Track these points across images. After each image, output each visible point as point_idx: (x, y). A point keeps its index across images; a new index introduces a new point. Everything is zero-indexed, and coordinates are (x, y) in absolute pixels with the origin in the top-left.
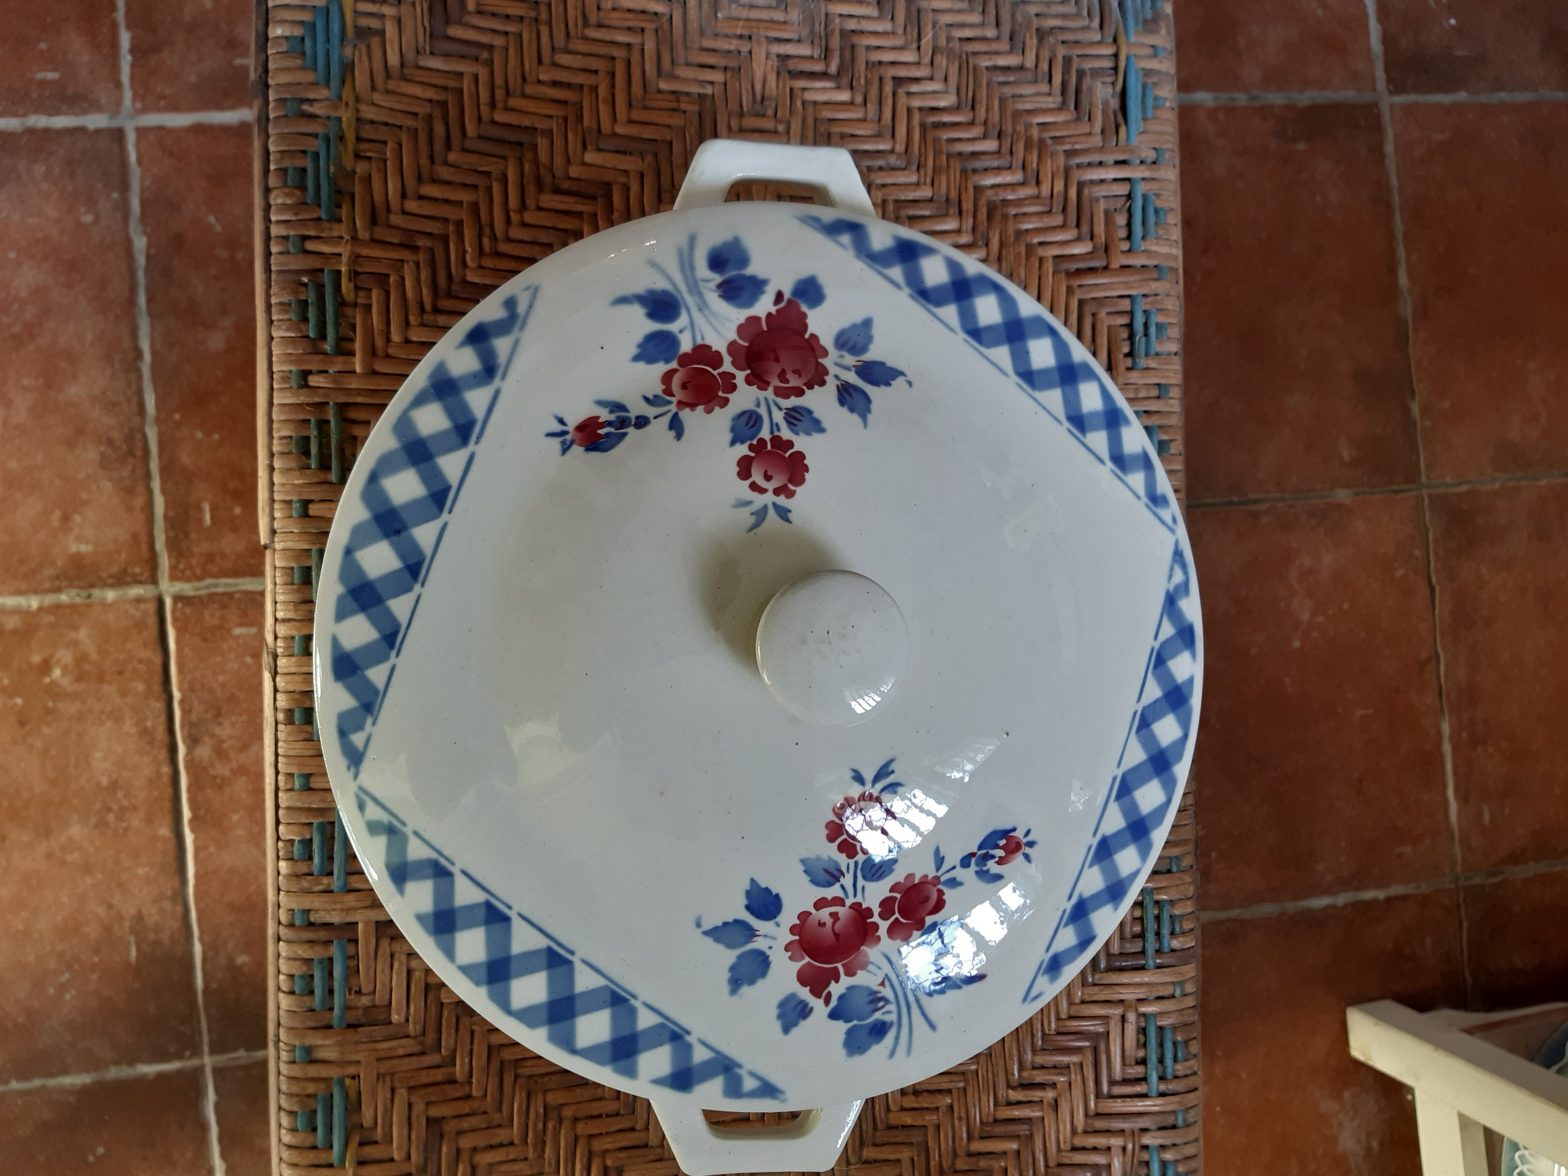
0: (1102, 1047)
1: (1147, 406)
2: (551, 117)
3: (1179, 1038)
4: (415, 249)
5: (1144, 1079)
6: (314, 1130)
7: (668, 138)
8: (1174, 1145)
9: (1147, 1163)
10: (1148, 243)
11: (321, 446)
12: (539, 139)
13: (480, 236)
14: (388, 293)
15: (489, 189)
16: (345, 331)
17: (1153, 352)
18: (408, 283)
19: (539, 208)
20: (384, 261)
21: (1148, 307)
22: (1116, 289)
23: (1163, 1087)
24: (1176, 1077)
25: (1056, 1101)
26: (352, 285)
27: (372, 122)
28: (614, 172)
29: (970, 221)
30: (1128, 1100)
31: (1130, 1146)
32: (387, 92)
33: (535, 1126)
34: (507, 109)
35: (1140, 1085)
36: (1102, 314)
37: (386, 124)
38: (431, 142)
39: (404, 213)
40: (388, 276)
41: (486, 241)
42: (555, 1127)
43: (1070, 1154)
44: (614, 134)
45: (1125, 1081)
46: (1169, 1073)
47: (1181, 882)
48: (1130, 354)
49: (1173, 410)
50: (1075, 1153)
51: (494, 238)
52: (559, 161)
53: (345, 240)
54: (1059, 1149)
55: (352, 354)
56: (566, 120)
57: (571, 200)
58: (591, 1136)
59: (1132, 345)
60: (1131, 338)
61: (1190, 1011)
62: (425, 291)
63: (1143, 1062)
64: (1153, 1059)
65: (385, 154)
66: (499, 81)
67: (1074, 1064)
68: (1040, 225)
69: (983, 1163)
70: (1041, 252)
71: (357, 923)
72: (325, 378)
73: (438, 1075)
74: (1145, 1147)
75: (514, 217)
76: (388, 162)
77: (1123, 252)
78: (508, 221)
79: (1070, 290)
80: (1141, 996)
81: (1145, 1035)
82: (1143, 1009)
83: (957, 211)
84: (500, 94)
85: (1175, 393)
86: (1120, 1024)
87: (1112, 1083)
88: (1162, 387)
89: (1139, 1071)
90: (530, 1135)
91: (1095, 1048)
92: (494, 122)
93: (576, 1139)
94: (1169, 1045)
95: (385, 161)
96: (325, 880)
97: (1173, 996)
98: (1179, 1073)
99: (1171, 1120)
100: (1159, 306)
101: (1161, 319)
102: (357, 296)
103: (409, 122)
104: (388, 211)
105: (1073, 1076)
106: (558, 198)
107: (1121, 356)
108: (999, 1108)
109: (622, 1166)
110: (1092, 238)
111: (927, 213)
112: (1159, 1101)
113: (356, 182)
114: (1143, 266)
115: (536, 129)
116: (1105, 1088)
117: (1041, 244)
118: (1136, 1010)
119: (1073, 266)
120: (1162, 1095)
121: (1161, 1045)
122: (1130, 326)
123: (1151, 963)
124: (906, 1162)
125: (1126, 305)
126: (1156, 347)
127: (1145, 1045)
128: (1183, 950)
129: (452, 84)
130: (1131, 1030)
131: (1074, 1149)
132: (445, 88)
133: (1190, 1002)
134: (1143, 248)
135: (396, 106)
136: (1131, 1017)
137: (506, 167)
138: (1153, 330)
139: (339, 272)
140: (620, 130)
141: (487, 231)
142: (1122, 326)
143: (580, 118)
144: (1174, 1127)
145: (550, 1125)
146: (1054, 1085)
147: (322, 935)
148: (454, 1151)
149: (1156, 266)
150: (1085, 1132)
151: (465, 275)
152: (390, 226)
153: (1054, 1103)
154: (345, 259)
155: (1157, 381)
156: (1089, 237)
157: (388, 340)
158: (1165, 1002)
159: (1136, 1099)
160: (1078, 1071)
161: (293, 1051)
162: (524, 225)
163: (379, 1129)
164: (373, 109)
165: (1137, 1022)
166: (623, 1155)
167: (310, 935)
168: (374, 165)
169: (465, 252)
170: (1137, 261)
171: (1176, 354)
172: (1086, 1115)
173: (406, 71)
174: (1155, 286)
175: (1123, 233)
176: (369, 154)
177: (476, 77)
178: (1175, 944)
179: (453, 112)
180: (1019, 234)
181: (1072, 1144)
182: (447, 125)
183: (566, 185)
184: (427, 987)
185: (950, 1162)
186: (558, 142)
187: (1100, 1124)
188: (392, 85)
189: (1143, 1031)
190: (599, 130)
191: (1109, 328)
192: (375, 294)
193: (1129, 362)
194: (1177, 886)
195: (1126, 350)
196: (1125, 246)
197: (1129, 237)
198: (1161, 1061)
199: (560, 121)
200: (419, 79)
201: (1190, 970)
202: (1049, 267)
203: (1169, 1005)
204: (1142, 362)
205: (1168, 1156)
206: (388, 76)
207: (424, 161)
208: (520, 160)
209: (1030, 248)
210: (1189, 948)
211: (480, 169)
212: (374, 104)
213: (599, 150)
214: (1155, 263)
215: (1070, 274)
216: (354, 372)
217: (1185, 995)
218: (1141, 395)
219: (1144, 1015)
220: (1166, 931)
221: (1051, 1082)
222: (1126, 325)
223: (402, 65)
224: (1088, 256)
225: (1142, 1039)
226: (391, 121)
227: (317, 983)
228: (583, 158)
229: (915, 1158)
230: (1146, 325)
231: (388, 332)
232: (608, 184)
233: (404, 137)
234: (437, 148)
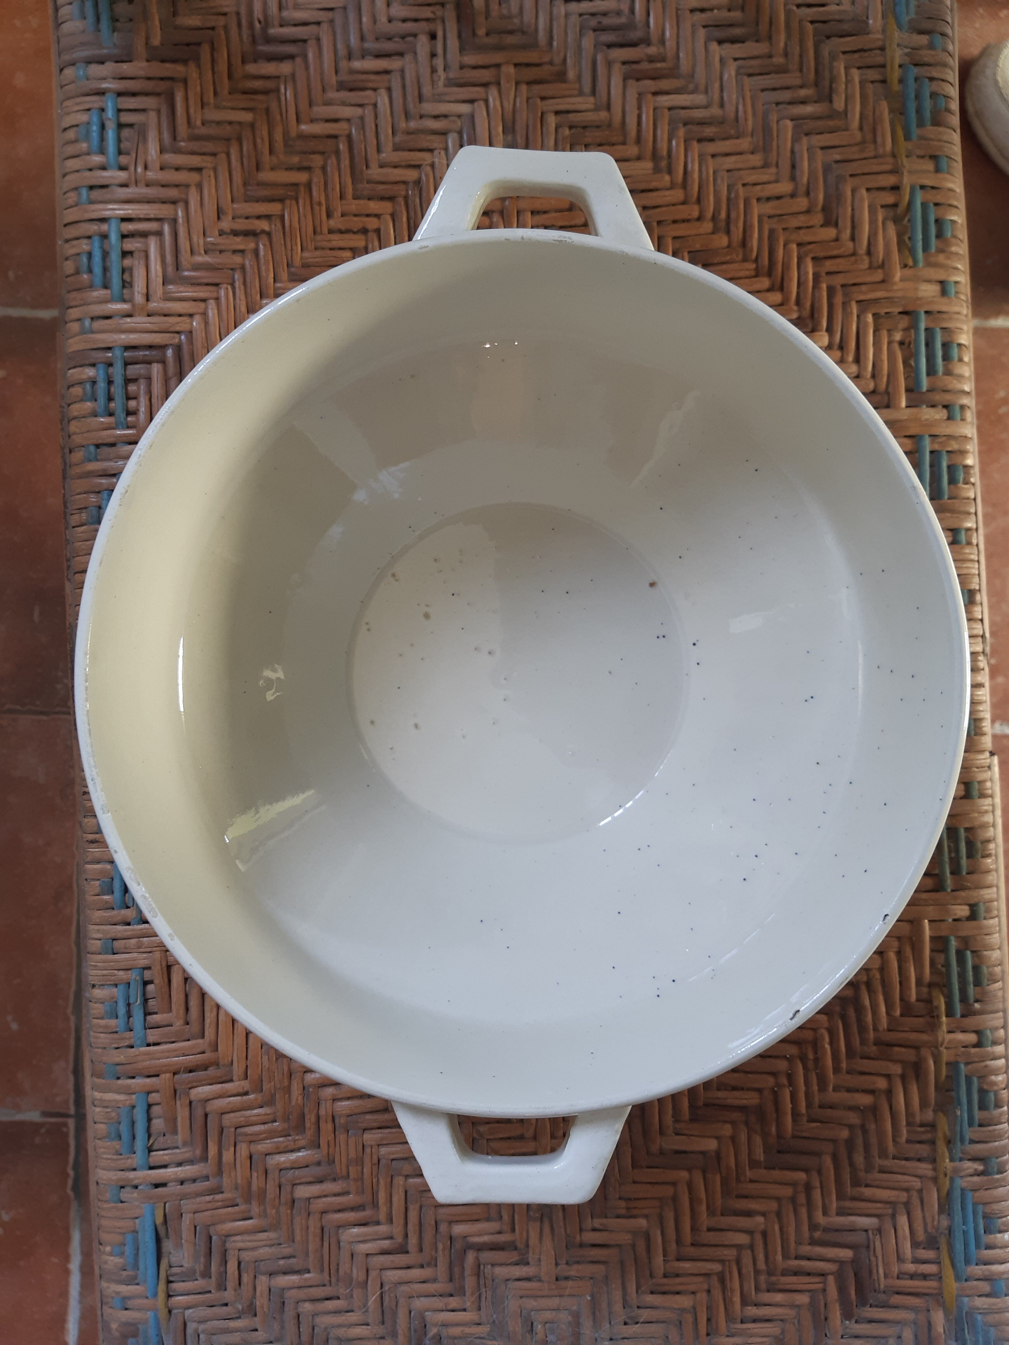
0: (170, 269)
1: (126, 931)
2: (751, 1181)
3: (85, 276)
4: (877, 1043)
5: (124, 236)
6: (937, 221)
7: (636, 1171)
8: (90, 170)
9: (120, 152)
10: (128, 1102)
11: (957, 850)
12: (762, 1159)
13: (816, 1060)
14: (902, 999)
15: (809, 1105)
16: (940, 958)
17: (121, 987)
18: (883, 1009)
19: (760, 1091)
20: (907, 1029)
21: (128, 1034)
22: (163, 1052)
23: (104, 227)
24: (89, 237)
25: (219, 218)
26: (935, 1004)
27: (919, 1160)
28: (687, 1132)
29: (322, 1112)
30: (142, 216)
31: (139, 170)
32: (907, 1190)
33: (738, 214)
34: (794, 1184)
35: (129, 231)
36: (178, 1024)
37: (906, 1159)
38: (867, 1146)
39: (888, 1077)
40: (902, 1015)
41: (811, 1056)
42: (719, 213)
43: (204, 165)
44: (689, 1170)
45: (144, 235)
46: (96, 241)
47: (85, 435)
48: (146, 983)
49: (97, 927)
50: (199, 165)
51: (803, 1058)
52: (743, 1137)
53: (944, 1046)
54: (215, 169)
55: (932, 939)
56: (738, 1180)
57: (729, 1102)
58: (684, 203)
59: (144, 994)
60: (146, 1000)
61: (72, 304)
62: (867, 1002)
63: (125, 254)
64: (115, 256)
65: (908, 1132)
66: (803, 1211)
67: (200, 254)
68: (248, 1113)
69: (295, 160)
70: (245, 1085)
71: (907, 407)
72: (956, 914)
73: (829, 265)
74: (122, 168)
75: (784, 1081)
76: (904, 1123)
77: (157, 1091)
78: (790, 1077)
79: (215, 1048)
80: (128, 320)
81: (123, 281)
82: (125, 306)
83: (337, 1121)
84: (802, 1198)
85: (95, 945)
86: (151, 292)
87: (159, 234)
88: (110, 951)
89: (129, 245)
90: (742, 206)
91: (177, 269)
92: (806, 1170)
93: (699, 201)
94: (97, 269)
95: (909, 1124)
96: (936, 447)
97: (92, 319)
98: (85, 241)
99: (95, 194)
100: (115, 1036)
101: (112, 1022)
102: (930, 993)
103: (887, 1163)
104: (903, 1077)
105: (201, 242)
106: (745, 1102)
107: (156, 981)
108: (279, 213)
109: (654, 173)
110: (191, 1103)
111: (368, 1117)
112: (107, 214)
113: (933, 1102)
114: (133, 1078)
115: (765, 1168)
116: (166, 228)
117: (246, 1093)
118: (133, 305)
119: (212, 1071)
120: (103, 220)
121: (105, 270)
122: (147, 1014)
123: (118, 352)
124: (374, 165)
125: (152, 1036)
126: (118, 993)
127: (123, 271)
128: (81, 366)
129: (848, 1204)
130: (139, 285)
131: (199, 170)
132: (853, 1199)
133: (74, 313)
134: (134, 1096)
135: (900, 1177)
136: (139, 299)
137: (793, 1129)
138: (122, 1010)
139: (947, 1016)
140: (684, 1174)
141: (811, 1065)
142: (156, 1013)
143: (725, 1182)
144: (91, 188)
145: (723, 215)
146: (222, 233)
147: (938, 397)
148: (812, 195)
149: (118, 1078)
150: (187, 186)
151: (829, 1021)
152: (901, 1062)
153: (222, 216)
154: (944, 1028)
155: (116, 957)
156: (194, 1104)
157: (899, 953)
158: (101, 314)
159: (133, 216)
160: (195, 246)
161: (957, 293)
162: (774, 1074)
163: (880, 218)
164: (920, 1172)
165: (133, 294)
166: (654, 185)
167: (947, 398)
168: (918, 1119)
169: (831, 1043)
170: (140, 1081)
171: (94, 986)
172: (186, 203)
173: (890, 1211)
174: (120, 1057)
175: (156, 1110)
176: (922, 1129)
177: (825, 1213)
178: (90, 372)
179: (847, 1177)
180: (270, 1102)
181: (201, 175)
182: (852, 1164)
183: (735, 1116)
184: (841, 348)
185: (329, 162)
186: (744, 1157)
187: (173, 193)
188: (903, 1196)
189: (126, 284)
190: (704, 1172)
191: (170, 1010)
192: (913, 997)
193: (147, 975)
194: (88, 431)
195: (150, 987)
196: (154, 1097)
197: (149, 1106)
198: (105, 255)
199: (742, 1178)
200: (879, 1205)
201: (74, 345)
202: (238, 1069)
203: (98, 309)
204: (133, 976)
205: (97, 159)
206: (907, 1204)
207: (871, 1126)
208: (780, 1136)
209: (259, 1088)
210: (74, 367)
211: (819, 1124)
212: (920, 1177)
213: (703, 1153)
214: (120, 1082)
215: (216, 1064)
216: (929, 921)
217: (79, 320)
218: (133, 941)
219: (124, 301)
220: (102, 385)
221: (224, 236)
222: (150, 1014)
223: (894, 1217)
224: (194, 1084)
225: (126, 276)
226: (903, 1162)
227: (939, 353)
228: (719, 1143)
229: (364, 168)
230: (129, 1015)
231: (899, 961)
232: (693, 1120)
233: (891, 1149)
234: (860, 1141)
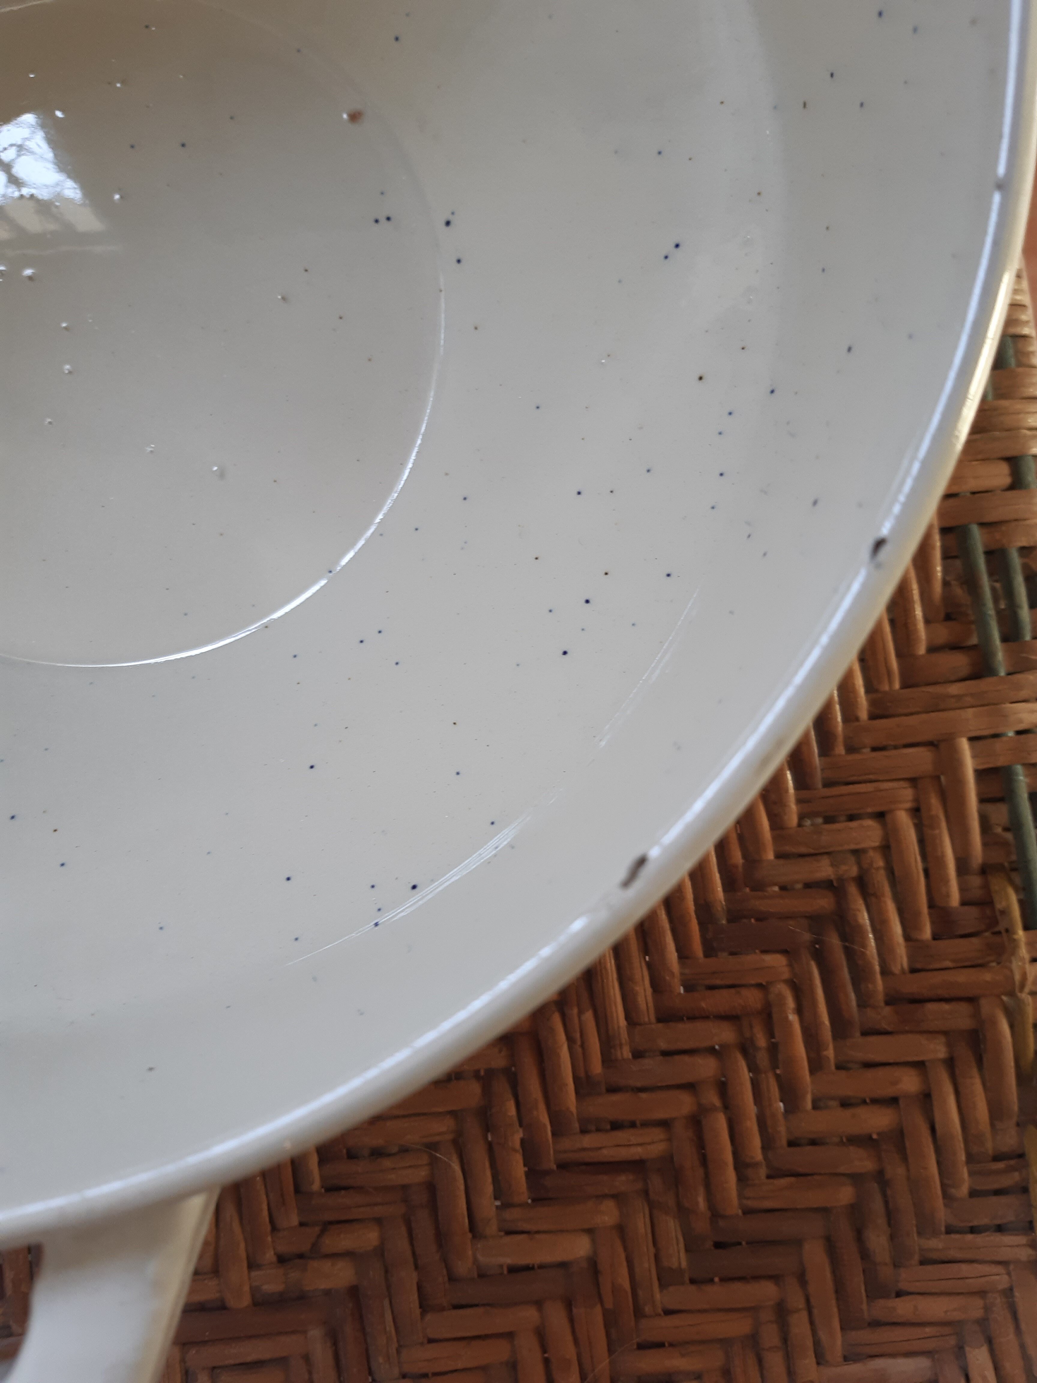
2: (668, 1312)
4: (891, 1000)
7: (429, 1317)
11: (1010, 593)
12: (684, 1264)
13: (773, 1049)
14: (932, 905)
15: (768, 1144)
16: (1000, 814)
18: (897, 929)
19: (665, 1124)
20: (948, 964)
26: (999, 906)
27: (1000, 1229)
28: (527, 1227)
32: (982, 1293)
34: (752, 1310)
37: (973, 1230)
38: (891, 1215)
39: (920, 1066)
40: (935, 937)
41: (762, 1041)
44: (539, 1304)
51: (746, 1049)
52: (641, 1224)
53: (1027, 990)
55: (980, 774)
56: (638, 1313)
57: (609, 1154)
62: (864, 918)
65: (971, 1174)
66: (775, 1362)
72: (1021, 721)
75: (713, 1098)
76: (963, 1157)
78: (723, 1088)
84: (770, 1336)
92: (775, 1278)
95: (970, 1158)
102: (986, 887)
103: (936, 1244)
104: (950, 1063)
106: (636, 1152)
113: (1016, 1108)
115: (692, 1281)
129: (865, 1336)
132: (875, 1324)
135: (965, 1269)
137: (741, 1196)
139: (1026, 928)
140: (530, 1315)
141: (763, 1059)
143: (610, 1320)
151: (790, 965)
152: (944, 1032)
154: (1024, 952)
157: (916, 812)
162: (691, 1087)
164: (1005, 1254)
168: (989, 1146)
169: (799, 1010)
173: (952, 1341)
176: (1001, 1165)
177: (820, 1359)
179: (857, 1283)
182: (865, 1254)
183: (623, 1182)
186: (646, 1265)
188: (975, 1309)
190: (569, 1305)
192: (955, 898)
199: (648, 1309)
200: (928, 1330)
206: (983, 1323)
207: (896, 1172)
208: (715, 1214)
211: (791, 1180)
212: (1004, 1263)
213: (563, 1265)
216: (971, 739)
223: (960, 1352)
226: (970, 1237)
228: (593, 1241)
231: (919, 828)
232: (539, 1200)
233: (942, 1214)
234: (877, 1205)
